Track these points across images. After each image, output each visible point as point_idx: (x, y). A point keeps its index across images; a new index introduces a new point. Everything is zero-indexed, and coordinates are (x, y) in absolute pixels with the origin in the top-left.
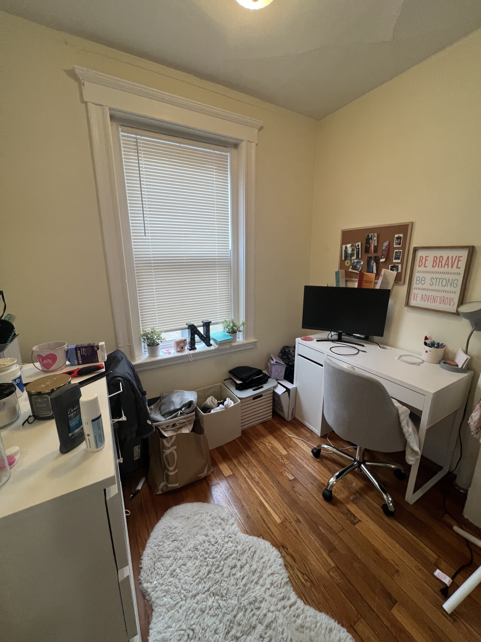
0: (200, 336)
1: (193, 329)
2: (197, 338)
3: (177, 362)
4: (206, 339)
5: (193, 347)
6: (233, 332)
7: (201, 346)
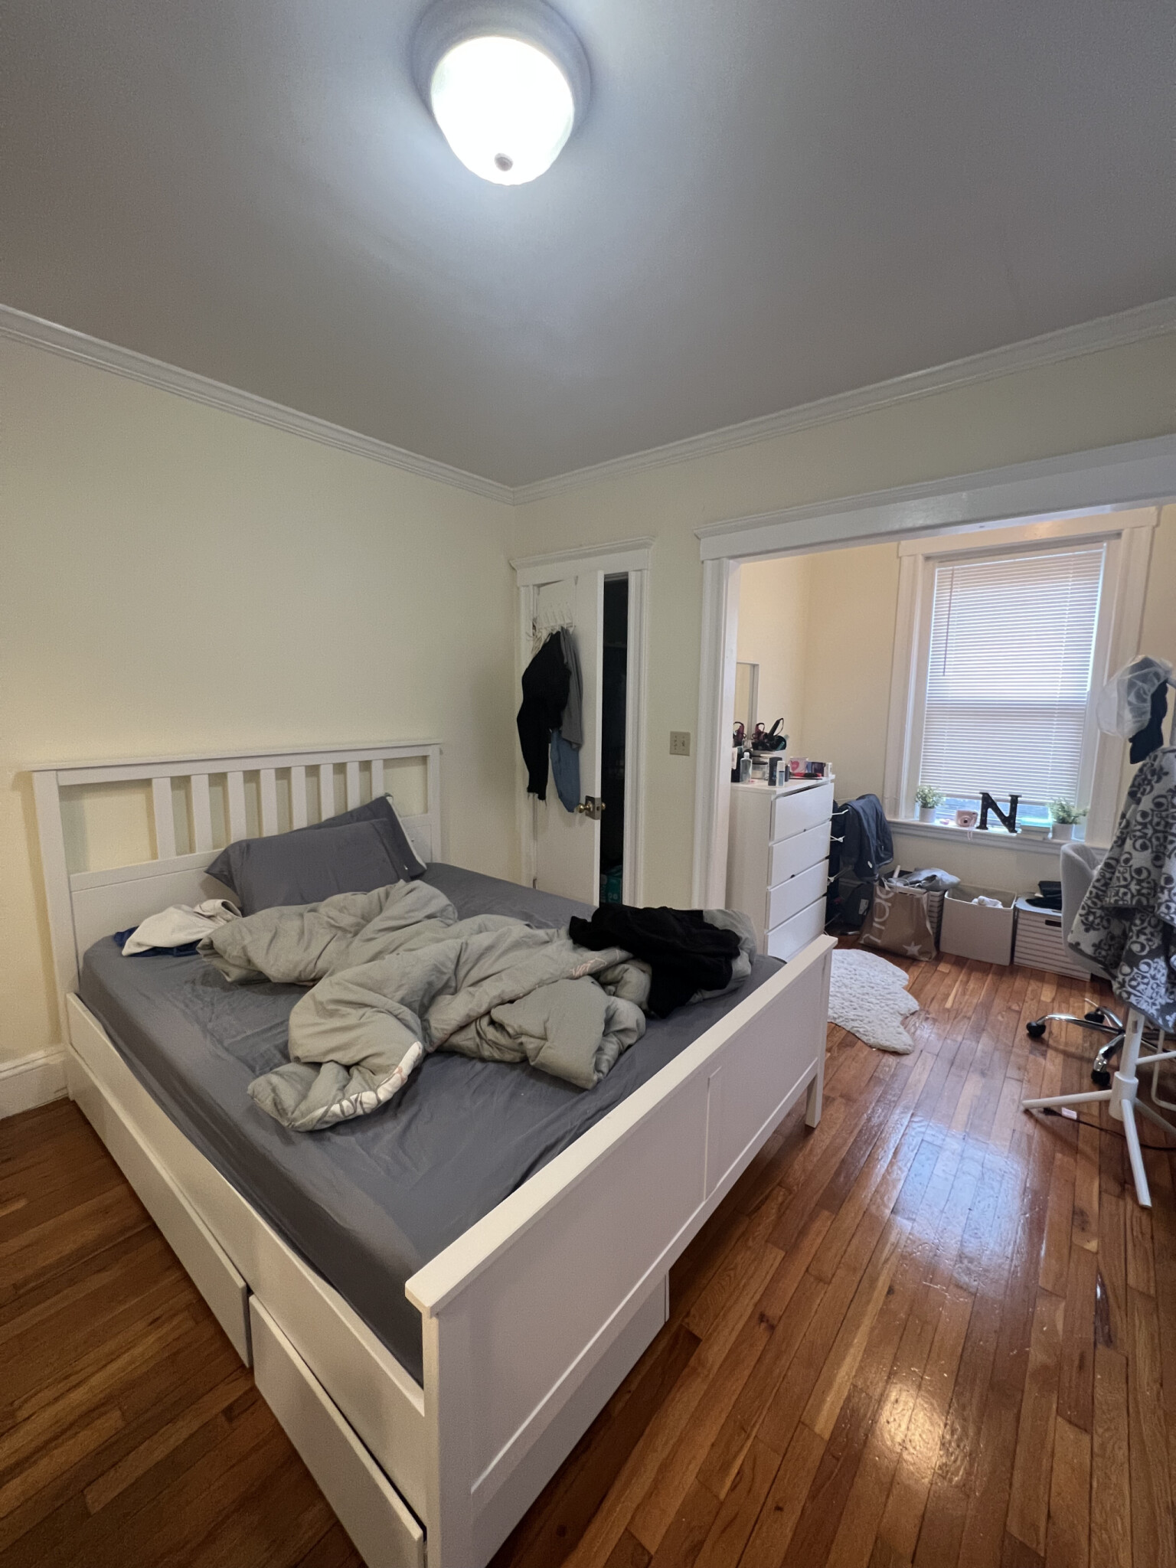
0: (1003, 818)
1: (988, 802)
2: (991, 814)
3: (953, 838)
4: (1009, 822)
5: (983, 825)
6: (1065, 820)
7: (998, 829)
